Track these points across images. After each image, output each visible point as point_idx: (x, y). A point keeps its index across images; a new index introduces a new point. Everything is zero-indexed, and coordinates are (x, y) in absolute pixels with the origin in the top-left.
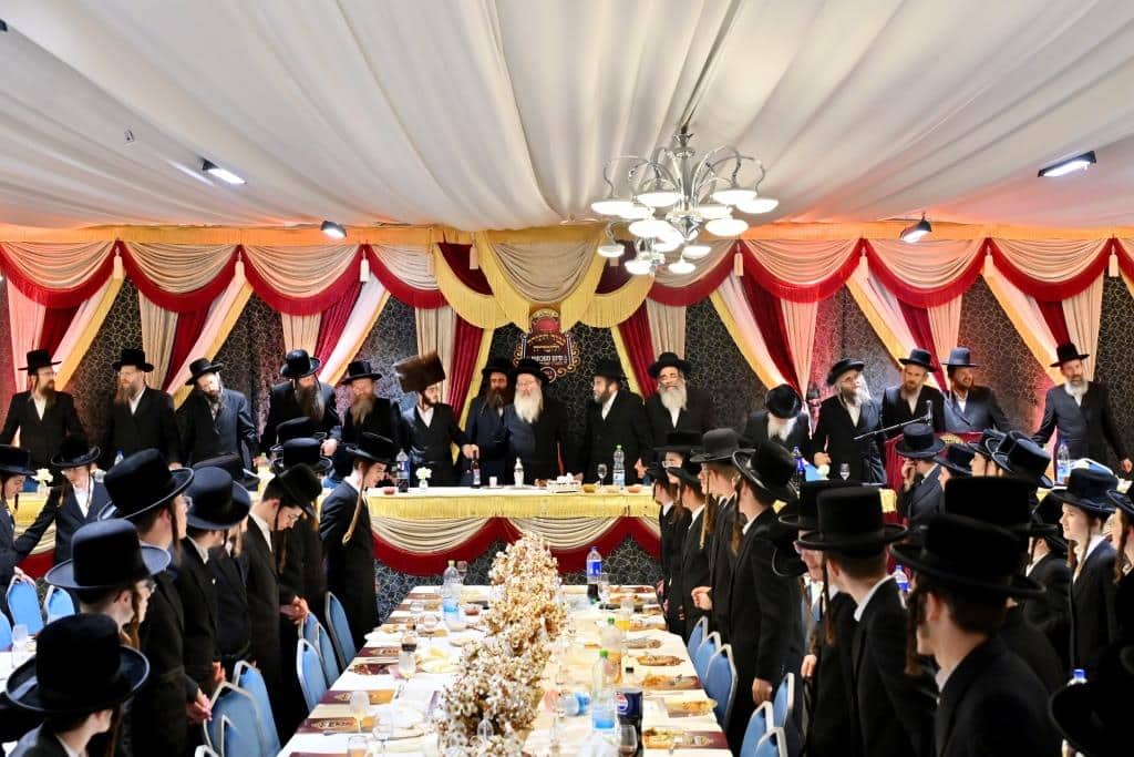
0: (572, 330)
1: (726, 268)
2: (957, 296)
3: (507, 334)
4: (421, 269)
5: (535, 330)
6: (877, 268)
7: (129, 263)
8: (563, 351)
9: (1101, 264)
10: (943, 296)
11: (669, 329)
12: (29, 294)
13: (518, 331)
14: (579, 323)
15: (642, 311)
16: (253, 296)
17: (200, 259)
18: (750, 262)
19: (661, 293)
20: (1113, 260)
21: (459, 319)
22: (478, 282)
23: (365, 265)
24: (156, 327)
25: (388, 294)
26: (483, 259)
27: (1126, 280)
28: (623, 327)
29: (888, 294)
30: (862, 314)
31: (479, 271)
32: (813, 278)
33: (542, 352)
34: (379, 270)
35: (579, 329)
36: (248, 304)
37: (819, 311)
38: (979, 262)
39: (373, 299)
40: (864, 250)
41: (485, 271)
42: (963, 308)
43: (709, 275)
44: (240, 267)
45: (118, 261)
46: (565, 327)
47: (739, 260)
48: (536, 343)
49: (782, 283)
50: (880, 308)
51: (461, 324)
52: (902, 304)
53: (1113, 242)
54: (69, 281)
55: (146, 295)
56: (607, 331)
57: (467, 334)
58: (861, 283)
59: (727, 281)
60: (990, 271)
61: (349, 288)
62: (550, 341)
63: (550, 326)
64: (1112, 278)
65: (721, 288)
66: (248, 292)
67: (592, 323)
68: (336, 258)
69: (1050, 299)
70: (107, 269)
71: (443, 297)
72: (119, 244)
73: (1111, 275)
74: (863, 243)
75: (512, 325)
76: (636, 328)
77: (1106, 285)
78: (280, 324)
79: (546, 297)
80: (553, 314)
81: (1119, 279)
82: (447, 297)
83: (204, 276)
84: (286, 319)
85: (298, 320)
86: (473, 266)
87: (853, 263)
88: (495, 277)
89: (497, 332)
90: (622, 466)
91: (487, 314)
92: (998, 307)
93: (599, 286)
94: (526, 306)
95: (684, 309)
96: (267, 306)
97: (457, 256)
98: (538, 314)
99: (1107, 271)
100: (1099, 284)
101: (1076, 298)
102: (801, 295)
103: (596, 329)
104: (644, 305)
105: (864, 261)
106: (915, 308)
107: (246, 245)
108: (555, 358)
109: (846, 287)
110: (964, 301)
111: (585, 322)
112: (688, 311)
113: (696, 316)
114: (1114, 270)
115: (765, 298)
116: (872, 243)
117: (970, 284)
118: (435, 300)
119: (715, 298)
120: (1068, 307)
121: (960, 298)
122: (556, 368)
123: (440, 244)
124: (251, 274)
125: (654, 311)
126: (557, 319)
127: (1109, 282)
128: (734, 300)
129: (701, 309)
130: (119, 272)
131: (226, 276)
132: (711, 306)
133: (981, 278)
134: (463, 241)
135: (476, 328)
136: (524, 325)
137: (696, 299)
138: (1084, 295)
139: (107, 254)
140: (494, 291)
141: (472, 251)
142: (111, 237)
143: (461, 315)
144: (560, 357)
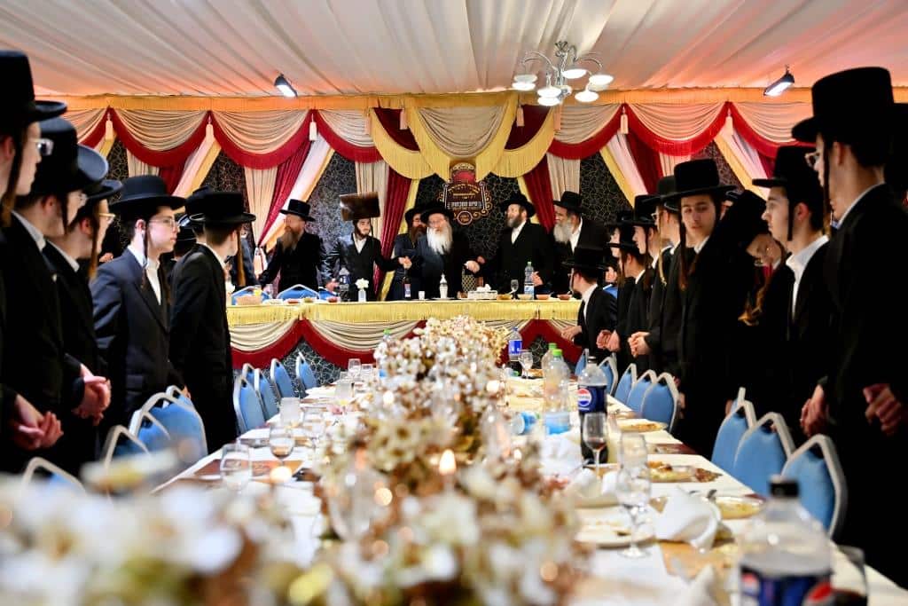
0: (485, 180)
1: (613, 127)
3: (431, 184)
4: (358, 129)
5: (455, 181)
6: (742, 129)
7: (118, 127)
8: (478, 198)
11: (566, 179)
13: (441, 181)
14: (491, 175)
15: (544, 162)
16: (221, 153)
17: (178, 122)
18: (634, 122)
19: (559, 149)
21: (391, 170)
22: (406, 140)
23: (313, 126)
25: (333, 151)
26: (412, 121)
28: (527, 177)
29: (748, 145)
30: (727, 165)
31: (408, 131)
32: (686, 135)
33: (460, 199)
34: (325, 131)
35: (491, 178)
36: (217, 160)
39: (319, 156)
40: (729, 112)
41: (412, 131)
43: (598, 134)
44: (210, 129)
45: (109, 125)
46: (480, 177)
47: (624, 120)
48: (455, 191)
49: (661, 139)
50: (742, 160)
51: (393, 175)
52: (761, 156)
55: (133, 153)
56: (514, 180)
57: (397, 183)
58: (727, 139)
59: (615, 138)
61: (300, 146)
62: (467, 190)
63: (468, 177)
65: (609, 144)
66: (216, 151)
67: (501, 173)
68: (289, 121)
70: (98, 133)
71: (378, 152)
72: (110, 110)
74: (728, 105)
75: (435, 176)
76: (538, 177)
78: (243, 176)
79: (463, 152)
80: (470, 167)
82: (382, 153)
83: (181, 136)
84: (248, 173)
85: (258, 173)
86: (403, 126)
87: (720, 122)
88: (421, 136)
89: (423, 182)
91: (413, 167)
93: (508, 143)
94: (448, 160)
95: (578, 162)
96: (232, 161)
97: (389, 119)
98: (457, 167)
102: (676, 150)
103: (505, 179)
104: (545, 159)
105: (729, 120)
107: (214, 111)
108: (471, 204)
109: (714, 143)
111: (495, 173)
112: (582, 163)
113: (588, 168)
115: (647, 153)
116: (737, 106)
118: (372, 155)
119: (604, 153)
122: (472, 212)
123: (375, 109)
124: (219, 135)
125: (552, 161)
126: (473, 171)
128: (620, 153)
129: (592, 163)
130: (110, 134)
131: (198, 137)
132: (601, 160)
134: (394, 107)
135: (405, 178)
136: (445, 176)
137: (589, 154)
139: (100, 118)
140: (420, 147)
141: (402, 114)
142: (103, 105)
143: (393, 167)
144: (476, 203)
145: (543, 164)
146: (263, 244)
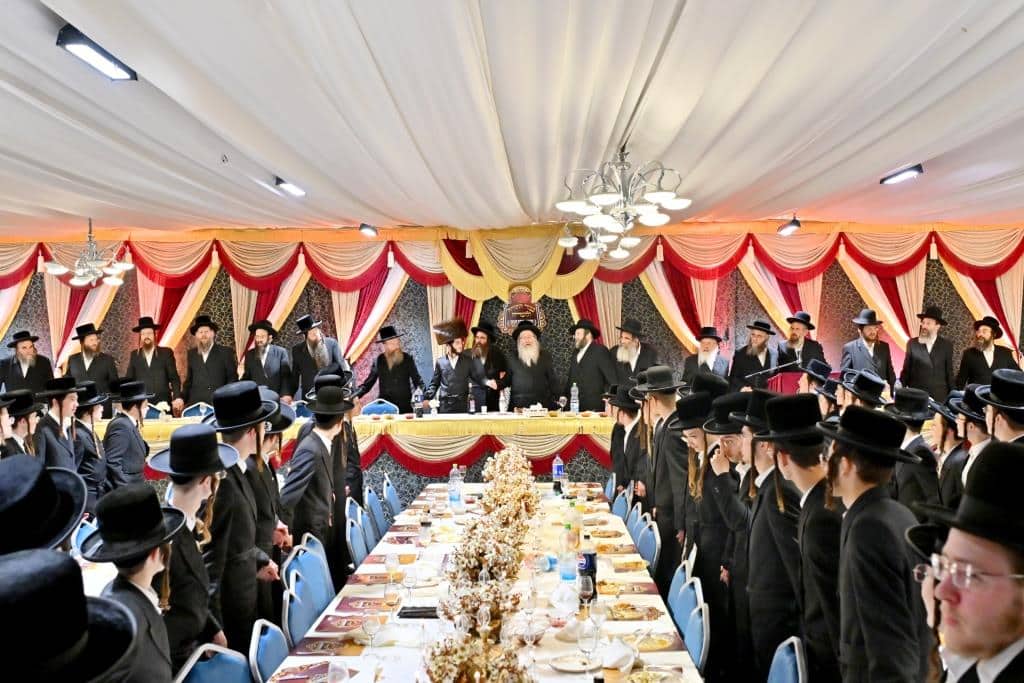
0: (540, 301)
1: (650, 256)
2: (819, 274)
3: (493, 304)
4: (431, 258)
5: (513, 302)
6: (761, 255)
7: (222, 256)
9: (924, 250)
10: (808, 274)
11: (610, 302)
12: (152, 278)
13: (501, 302)
14: (544, 297)
15: (590, 286)
16: (311, 279)
17: (275, 252)
18: (668, 251)
19: (603, 274)
20: (933, 247)
21: (458, 293)
22: (472, 267)
23: (391, 255)
24: (242, 301)
25: (408, 276)
26: (476, 250)
27: (943, 261)
28: (576, 298)
29: (768, 273)
30: (749, 288)
31: (473, 259)
32: (714, 262)
33: (518, 317)
34: (401, 259)
35: (545, 300)
36: (308, 285)
37: (719, 286)
38: (835, 249)
39: (397, 280)
40: (751, 242)
41: (476, 259)
42: (823, 283)
43: (638, 261)
44: (301, 258)
45: (215, 254)
46: (535, 299)
47: (660, 249)
48: (514, 311)
49: (691, 266)
50: (762, 283)
51: (459, 296)
52: (779, 280)
53: (933, 234)
54: (180, 270)
55: (234, 276)
56: (565, 301)
57: (463, 304)
58: (749, 265)
59: (651, 266)
60: (843, 256)
61: (380, 272)
62: (524, 309)
63: (524, 299)
64: (933, 261)
65: (647, 270)
66: (308, 276)
67: (554, 296)
68: (370, 250)
69: (887, 277)
70: (207, 260)
71: (447, 278)
72: (216, 242)
73: (932, 258)
74: (750, 236)
75: (496, 298)
76: (586, 299)
77: (928, 266)
78: (330, 298)
79: (521, 277)
80: (526, 289)
81: (938, 261)
82: (450, 278)
83: (276, 264)
84: (334, 295)
85: (343, 296)
86: (468, 255)
87: (743, 250)
88: (483, 264)
89: (486, 303)
90: (576, 397)
91: (479, 290)
92: (849, 282)
93: (559, 270)
94: (507, 285)
95: (620, 286)
96: (321, 285)
97: (457, 248)
98: (515, 290)
99: (929, 256)
100: (923, 263)
101: (906, 275)
102: (704, 275)
103: (557, 301)
104: (591, 283)
105: (751, 249)
106: (789, 284)
107: (305, 243)
109: (738, 269)
110: (824, 278)
111: (549, 295)
112: (624, 287)
113: (629, 290)
114: (934, 254)
115: (680, 277)
116: (757, 236)
117: (828, 264)
118: (441, 280)
119: (642, 277)
120: (900, 281)
121: (821, 276)
123: (444, 240)
124: (310, 263)
125: (598, 286)
126: (529, 293)
127: (930, 263)
128: (655, 276)
129: (633, 286)
130: (216, 262)
131: (292, 264)
132: (640, 283)
133: (836, 262)
134: (461, 238)
135: (471, 300)
136: (505, 298)
137: (629, 278)
138: (912, 272)
139: (207, 249)
140: (484, 273)
141: (468, 245)
142: (209, 238)
143: (460, 290)
145: (590, 287)
146: (347, 357)
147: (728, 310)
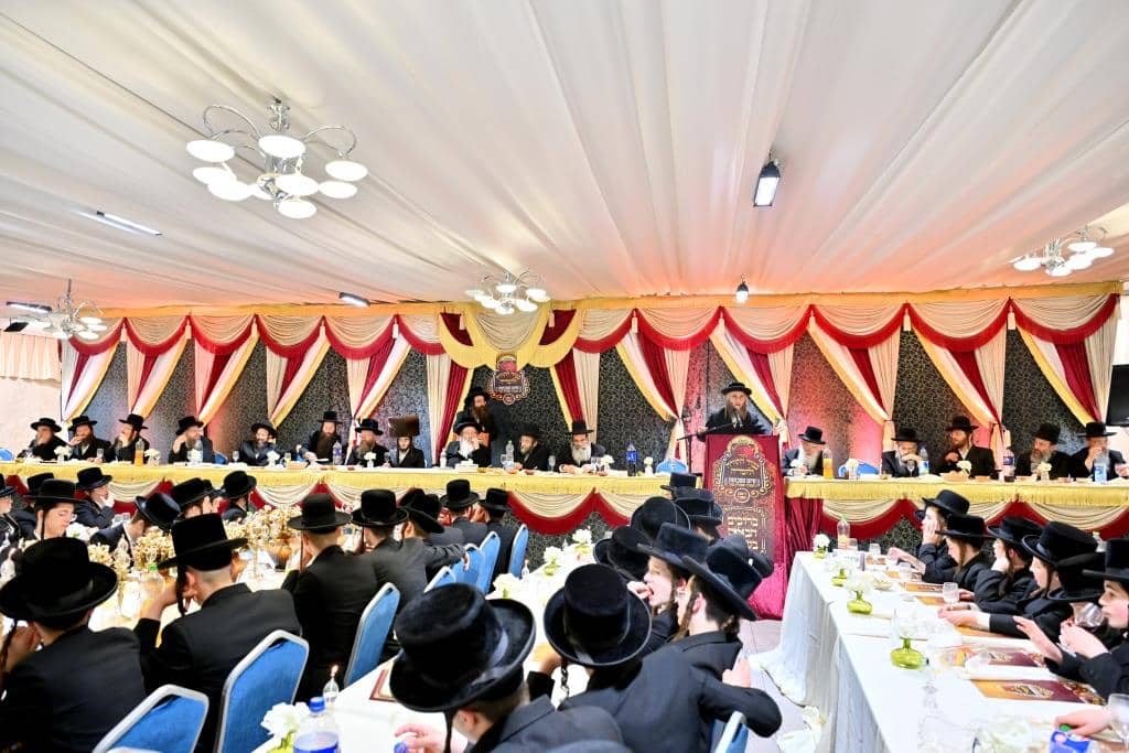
0: (524, 369)
1: (626, 327)
2: (790, 344)
3: (482, 372)
4: (430, 330)
5: (501, 370)
6: (731, 326)
7: (261, 329)
8: (519, 383)
9: (898, 321)
10: (779, 345)
11: (588, 368)
12: (205, 347)
13: (490, 370)
14: (528, 365)
16: (331, 348)
17: (299, 325)
18: (642, 323)
19: (581, 344)
20: (907, 319)
21: (453, 362)
22: (464, 338)
23: (396, 327)
24: (275, 365)
25: (410, 347)
26: (468, 323)
27: (917, 333)
28: (557, 366)
29: (739, 343)
30: (721, 359)
31: (465, 331)
32: (685, 333)
33: (505, 384)
34: (404, 331)
35: (528, 368)
36: (328, 353)
37: (691, 356)
38: (805, 321)
39: (401, 349)
40: (722, 315)
41: (469, 331)
42: (794, 354)
43: (614, 333)
44: (323, 329)
45: (255, 327)
46: (520, 366)
47: (635, 322)
48: (501, 378)
49: (664, 337)
50: (734, 355)
51: (454, 365)
52: (749, 351)
53: (907, 306)
54: (226, 339)
55: (270, 348)
56: (548, 370)
57: (457, 372)
58: (720, 336)
59: (627, 336)
60: (813, 327)
61: (386, 343)
62: (511, 377)
63: (510, 367)
64: (907, 332)
65: (623, 340)
66: (328, 345)
67: (536, 364)
68: (377, 324)
69: (859, 349)
70: (247, 333)
71: (442, 348)
72: (256, 316)
73: (905, 329)
75: (485, 366)
76: (566, 367)
77: (902, 338)
78: (346, 365)
79: (507, 347)
80: (513, 359)
81: (912, 332)
82: (446, 348)
83: (301, 336)
84: (349, 362)
85: (356, 363)
86: (461, 328)
87: (714, 322)
88: (474, 334)
89: (476, 370)
91: (470, 358)
92: (820, 353)
93: (543, 338)
94: (495, 353)
95: (598, 355)
96: (337, 357)
97: (452, 321)
98: (502, 359)
99: (902, 328)
100: (896, 336)
101: (879, 347)
102: (676, 346)
103: (540, 369)
104: (571, 353)
105: (722, 321)
106: (759, 354)
107: (327, 316)
108: (514, 388)
109: (709, 340)
110: (795, 350)
111: (532, 364)
112: (602, 357)
113: (607, 360)
114: (907, 326)
115: (653, 347)
116: (728, 309)
117: (799, 336)
118: (438, 349)
119: (619, 347)
120: (873, 353)
121: (792, 346)
122: (515, 394)
123: (442, 314)
124: (329, 334)
125: (576, 353)
126: (515, 362)
127: (904, 335)
128: (631, 348)
129: (610, 356)
130: (255, 334)
131: (315, 336)
132: (617, 354)
133: (807, 333)
134: (456, 312)
135: (463, 368)
136: (492, 366)
137: (607, 349)
138: (885, 344)
139: (249, 321)
141: (461, 318)
142: (250, 313)
143: (455, 361)
144: (517, 387)
145: (570, 356)
146: (357, 417)
147: (700, 380)
